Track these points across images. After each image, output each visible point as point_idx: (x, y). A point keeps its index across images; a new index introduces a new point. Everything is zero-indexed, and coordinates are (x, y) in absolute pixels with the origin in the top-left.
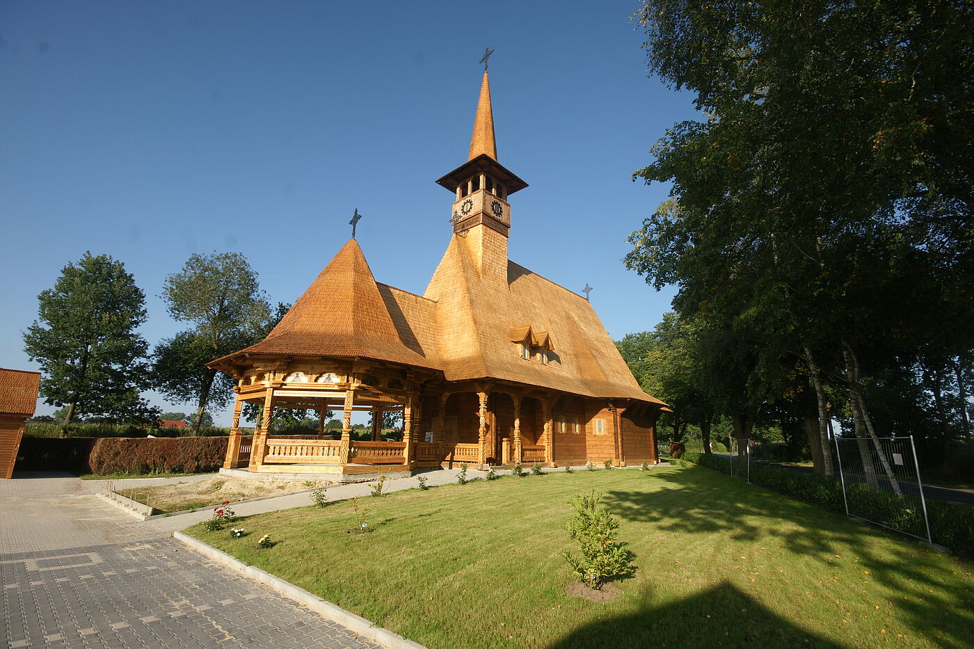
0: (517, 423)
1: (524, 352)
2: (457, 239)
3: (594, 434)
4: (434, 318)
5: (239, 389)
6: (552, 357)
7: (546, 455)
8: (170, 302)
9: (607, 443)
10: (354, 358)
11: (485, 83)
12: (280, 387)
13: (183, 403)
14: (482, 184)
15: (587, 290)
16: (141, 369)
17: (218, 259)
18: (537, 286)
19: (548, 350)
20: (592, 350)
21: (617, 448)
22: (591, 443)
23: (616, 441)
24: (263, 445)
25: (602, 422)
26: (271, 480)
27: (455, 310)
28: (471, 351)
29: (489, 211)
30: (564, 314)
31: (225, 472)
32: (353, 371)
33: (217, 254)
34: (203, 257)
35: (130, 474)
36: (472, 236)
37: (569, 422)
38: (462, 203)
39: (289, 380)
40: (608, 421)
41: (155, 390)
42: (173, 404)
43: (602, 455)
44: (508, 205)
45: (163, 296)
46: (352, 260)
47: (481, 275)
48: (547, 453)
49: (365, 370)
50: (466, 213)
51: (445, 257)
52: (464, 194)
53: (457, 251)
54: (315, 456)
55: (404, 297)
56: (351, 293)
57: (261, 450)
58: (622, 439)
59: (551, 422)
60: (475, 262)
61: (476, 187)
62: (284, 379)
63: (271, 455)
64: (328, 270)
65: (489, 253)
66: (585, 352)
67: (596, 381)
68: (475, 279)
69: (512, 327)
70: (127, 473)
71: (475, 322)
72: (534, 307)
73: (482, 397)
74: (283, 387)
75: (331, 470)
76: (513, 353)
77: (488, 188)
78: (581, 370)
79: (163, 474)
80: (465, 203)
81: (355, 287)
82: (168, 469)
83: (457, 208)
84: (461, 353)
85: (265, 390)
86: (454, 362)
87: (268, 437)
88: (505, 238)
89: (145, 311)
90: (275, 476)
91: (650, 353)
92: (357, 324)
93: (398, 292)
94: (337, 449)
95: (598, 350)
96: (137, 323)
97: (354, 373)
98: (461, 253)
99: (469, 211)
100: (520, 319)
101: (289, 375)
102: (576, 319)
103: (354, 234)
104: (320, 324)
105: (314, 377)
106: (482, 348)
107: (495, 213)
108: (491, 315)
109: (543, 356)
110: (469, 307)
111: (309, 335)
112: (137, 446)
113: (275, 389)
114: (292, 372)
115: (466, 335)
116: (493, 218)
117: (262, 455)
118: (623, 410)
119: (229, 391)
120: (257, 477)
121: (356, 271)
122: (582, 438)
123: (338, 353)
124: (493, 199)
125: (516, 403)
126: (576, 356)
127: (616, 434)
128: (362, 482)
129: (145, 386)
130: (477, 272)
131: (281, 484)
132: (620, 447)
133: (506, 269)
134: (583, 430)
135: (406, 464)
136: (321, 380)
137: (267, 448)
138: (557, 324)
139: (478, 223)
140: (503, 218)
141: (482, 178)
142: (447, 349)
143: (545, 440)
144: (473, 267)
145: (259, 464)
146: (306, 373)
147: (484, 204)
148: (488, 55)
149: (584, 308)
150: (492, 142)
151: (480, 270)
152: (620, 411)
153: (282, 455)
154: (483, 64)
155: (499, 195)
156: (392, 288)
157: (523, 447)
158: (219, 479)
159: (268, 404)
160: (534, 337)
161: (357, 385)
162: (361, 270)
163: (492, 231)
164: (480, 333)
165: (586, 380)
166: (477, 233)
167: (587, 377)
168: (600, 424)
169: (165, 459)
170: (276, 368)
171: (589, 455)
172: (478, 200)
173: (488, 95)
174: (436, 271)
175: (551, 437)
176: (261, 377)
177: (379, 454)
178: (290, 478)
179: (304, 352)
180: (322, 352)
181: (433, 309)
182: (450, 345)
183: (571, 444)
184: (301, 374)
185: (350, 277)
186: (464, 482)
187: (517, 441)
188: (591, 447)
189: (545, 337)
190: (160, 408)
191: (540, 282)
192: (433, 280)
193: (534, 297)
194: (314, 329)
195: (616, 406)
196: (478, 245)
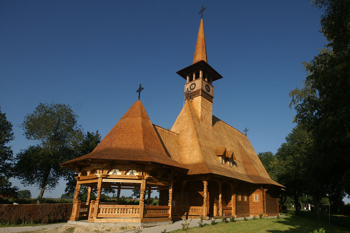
0: (220, 196)
1: (223, 161)
2: (188, 103)
3: (253, 201)
4: (177, 142)
5: (79, 178)
6: (234, 163)
7: (232, 212)
8: (26, 130)
9: (259, 206)
10: (148, 162)
11: (202, 24)
12: (106, 177)
13: (30, 185)
14: (201, 76)
15: (246, 130)
16: (8, 166)
17: (55, 107)
18: (224, 128)
19: (233, 160)
20: (251, 160)
21: (264, 208)
22: (252, 206)
23: (264, 205)
24: (97, 208)
25: (257, 196)
26: (102, 226)
27: (189, 139)
28: (198, 160)
29: (204, 89)
30: (237, 142)
31: (71, 223)
32: (146, 169)
33: (54, 104)
34: (46, 105)
35: (10, 225)
36: (195, 102)
37: (243, 195)
38: (190, 84)
39: (111, 173)
40: (260, 195)
41: (15, 178)
42: (25, 186)
43: (257, 212)
44: (213, 87)
45: (22, 126)
46: (139, 111)
47: (200, 121)
48: (233, 211)
49: (152, 169)
50: (192, 89)
51: (182, 111)
52: (191, 80)
53: (188, 109)
54: (125, 213)
55: (163, 131)
56: (141, 128)
57: (96, 211)
58: (266, 204)
59: (235, 195)
60: (197, 115)
61: (197, 77)
62: (108, 173)
63: (101, 213)
64: (126, 116)
65: (204, 110)
66: (248, 161)
67: (254, 176)
68: (198, 124)
69: (216, 148)
70: (8, 224)
71: (200, 145)
72: (224, 138)
73: (205, 183)
74: (108, 177)
75: (134, 221)
76: (217, 161)
77: (204, 78)
78: (246, 170)
79: (29, 224)
80: (192, 85)
81: (142, 125)
82: (32, 221)
83: (187, 86)
84: (193, 161)
85: (97, 178)
86: (190, 165)
87: (99, 204)
88: (211, 103)
89: (13, 134)
90: (104, 224)
91: (271, 162)
92: (145, 144)
93: (160, 128)
94: (137, 210)
95: (253, 160)
96: (8, 140)
97: (146, 171)
98: (190, 110)
99: (194, 89)
100: (219, 144)
101: (110, 171)
102: (242, 145)
103: (139, 97)
104: (126, 144)
105: (125, 172)
106: (204, 158)
107: (207, 90)
108: (206, 142)
109: (230, 163)
110: (196, 137)
111: (121, 150)
112: (14, 209)
113: (103, 178)
114: (112, 169)
115: (195, 152)
116: (206, 93)
117: (96, 213)
118: (267, 190)
119: (56, 179)
120: (94, 225)
121: (142, 117)
122: (247, 203)
123: (139, 160)
124: (206, 83)
125: (220, 186)
126: (244, 163)
127: (263, 201)
128: (150, 227)
129: (10, 175)
130: (198, 120)
131: (108, 229)
132: (265, 208)
133: (212, 119)
134: (248, 199)
135: (170, 217)
136: (128, 174)
137: (99, 210)
138: (234, 147)
139: (198, 95)
140: (211, 93)
141: (201, 72)
142: (185, 158)
143: (232, 204)
144: (197, 117)
145: (95, 218)
146: (120, 170)
147: (202, 86)
148: (203, 10)
149: (245, 139)
150: (205, 54)
151: (200, 119)
152: (265, 190)
153: (107, 213)
154: (201, 14)
155: (209, 81)
156: (157, 126)
157: (223, 208)
158: (69, 226)
159: (99, 186)
160: (227, 153)
161: (148, 176)
162: (145, 117)
163: (205, 99)
164: (203, 151)
165: (249, 175)
166: (198, 100)
167: (250, 174)
168: (256, 197)
169: (31, 216)
170: (104, 167)
171: (251, 212)
172: (199, 84)
173: (203, 30)
174: (177, 118)
175: (235, 203)
176: (93, 172)
177: (157, 212)
178: (112, 225)
179: (121, 159)
180: (131, 159)
181: (177, 138)
182: (187, 156)
183: (243, 206)
184: (117, 170)
185: (139, 120)
186: (201, 226)
187: (220, 205)
188: (252, 208)
189: (232, 153)
190: (18, 188)
191: (226, 126)
192: (175, 123)
193: (224, 133)
194: (123, 147)
195: (264, 188)
196: (198, 106)
